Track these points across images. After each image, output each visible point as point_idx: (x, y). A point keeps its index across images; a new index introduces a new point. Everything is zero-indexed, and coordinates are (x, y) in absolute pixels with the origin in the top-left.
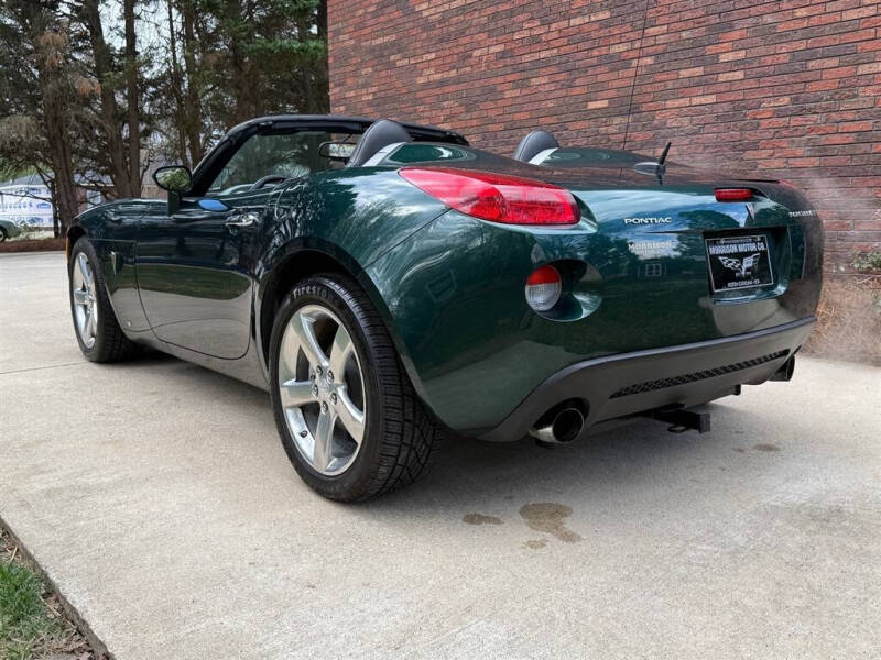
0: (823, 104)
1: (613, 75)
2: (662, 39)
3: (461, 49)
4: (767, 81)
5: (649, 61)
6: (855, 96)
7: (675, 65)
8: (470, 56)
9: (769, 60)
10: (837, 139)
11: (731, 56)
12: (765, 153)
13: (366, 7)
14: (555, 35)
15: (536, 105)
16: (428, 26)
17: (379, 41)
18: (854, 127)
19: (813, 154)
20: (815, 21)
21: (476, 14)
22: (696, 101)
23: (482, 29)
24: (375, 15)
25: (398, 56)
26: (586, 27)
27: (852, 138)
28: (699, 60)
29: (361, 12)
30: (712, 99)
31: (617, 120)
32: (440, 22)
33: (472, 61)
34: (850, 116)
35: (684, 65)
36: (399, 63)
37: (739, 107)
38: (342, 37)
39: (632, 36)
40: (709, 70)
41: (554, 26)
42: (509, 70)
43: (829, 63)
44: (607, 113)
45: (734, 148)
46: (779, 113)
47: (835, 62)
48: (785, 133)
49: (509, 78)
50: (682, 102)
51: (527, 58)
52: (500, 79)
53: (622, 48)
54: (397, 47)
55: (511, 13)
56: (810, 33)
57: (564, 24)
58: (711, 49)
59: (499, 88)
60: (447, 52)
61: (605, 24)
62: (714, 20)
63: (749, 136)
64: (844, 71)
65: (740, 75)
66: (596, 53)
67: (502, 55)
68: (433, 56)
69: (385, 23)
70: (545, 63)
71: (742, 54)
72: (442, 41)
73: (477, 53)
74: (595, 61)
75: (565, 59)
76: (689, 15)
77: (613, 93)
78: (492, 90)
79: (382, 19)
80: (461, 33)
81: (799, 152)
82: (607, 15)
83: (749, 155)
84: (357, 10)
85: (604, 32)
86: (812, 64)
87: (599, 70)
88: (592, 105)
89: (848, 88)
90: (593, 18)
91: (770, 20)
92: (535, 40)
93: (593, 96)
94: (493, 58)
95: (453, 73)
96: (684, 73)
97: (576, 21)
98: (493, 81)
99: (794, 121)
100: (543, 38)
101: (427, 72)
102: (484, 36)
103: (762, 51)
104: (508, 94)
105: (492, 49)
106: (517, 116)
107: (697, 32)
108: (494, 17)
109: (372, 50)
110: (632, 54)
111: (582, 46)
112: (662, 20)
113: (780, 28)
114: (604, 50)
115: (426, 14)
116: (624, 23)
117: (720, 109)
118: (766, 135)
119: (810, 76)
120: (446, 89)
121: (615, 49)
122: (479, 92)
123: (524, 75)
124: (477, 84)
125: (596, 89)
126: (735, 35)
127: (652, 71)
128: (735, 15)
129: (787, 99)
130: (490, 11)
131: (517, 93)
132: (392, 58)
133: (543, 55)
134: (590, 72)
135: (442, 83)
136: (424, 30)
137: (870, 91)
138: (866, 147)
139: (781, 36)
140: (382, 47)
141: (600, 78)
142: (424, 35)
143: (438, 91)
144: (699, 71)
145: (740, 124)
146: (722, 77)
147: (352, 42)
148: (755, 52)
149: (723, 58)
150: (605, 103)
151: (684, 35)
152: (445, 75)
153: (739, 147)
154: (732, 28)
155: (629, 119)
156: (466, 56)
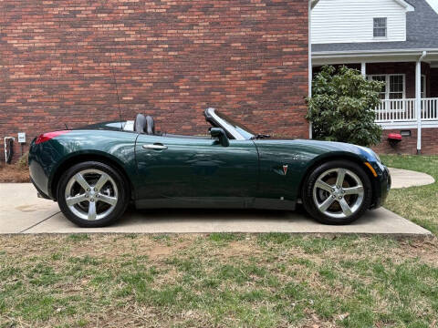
1: (135, 88)
2: (155, 78)
4: (197, 97)
5: (150, 84)
8: (50, 70)
11: (184, 87)
14: (102, 68)
15: (94, 96)
20: (212, 80)
21: (53, 52)
23: (57, 59)
30: (178, 101)
31: (137, 105)
32: (27, 51)
37: (188, 104)
39: (142, 74)
40: (176, 91)
41: (101, 64)
53: (138, 78)
55: (76, 55)
56: (211, 83)
57: (106, 64)
58: (176, 84)
61: (128, 68)
63: (193, 114)
65: (188, 94)
66: (125, 78)
67: (72, 72)
68: (22, 66)
70: (98, 78)
71: (188, 87)
73: (53, 69)
74: (125, 81)
75: (108, 78)
76: (166, 71)
77: (135, 95)
78: (66, 86)
80: (44, 59)
82: (129, 64)
83: (193, 120)
85: (128, 71)
86: (212, 93)
87: (127, 85)
88: (125, 98)
90: (122, 65)
92: (90, 69)
94: (65, 72)
95: (38, 76)
96: (166, 91)
97: (115, 64)
98: (66, 83)
100: (96, 68)
101: (18, 73)
102: (58, 62)
104: (76, 89)
105: (64, 69)
106: (82, 99)
107: (170, 77)
108: (64, 55)
110: (142, 81)
111: (118, 74)
112: (155, 71)
113: (201, 80)
114: (129, 78)
115: (14, 45)
116: (138, 69)
117: (182, 105)
119: (211, 96)
120: (33, 83)
121: (134, 78)
122: (56, 86)
123: (86, 82)
124: (54, 83)
125: (126, 93)
126: (184, 80)
127: (152, 88)
128: (184, 73)
130: (61, 51)
131: (81, 89)
133: (96, 75)
134: (123, 85)
135: (30, 80)
139: (201, 83)
141: (128, 88)
142: (15, 56)
143: (27, 83)
144: (172, 91)
145: (189, 110)
146: (181, 94)
148: (192, 87)
149: (181, 87)
150: (131, 98)
151: (165, 77)
152: (32, 76)
153: (189, 118)
154: (183, 78)
155: (143, 105)
156: (47, 69)
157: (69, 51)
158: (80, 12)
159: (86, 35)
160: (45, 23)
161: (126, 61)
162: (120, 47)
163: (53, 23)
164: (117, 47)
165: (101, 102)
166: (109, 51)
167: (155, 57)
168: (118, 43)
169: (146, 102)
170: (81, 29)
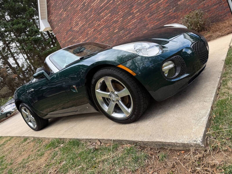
0: (155, 12)
1: (116, 24)
2: (122, 14)
3: (86, 33)
4: (144, 13)
5: (122, 19)
6: (160, 8)
7: (127, 17)
8: (88, 33)
9: (142, 9)
10: (161, 16)
11: (136, 11)
12: (150, 25)
13: (64, 34)
14: (102, 22)
15: (105, 36)
16: (77, 32)
17: (70, 39)
18: (162, 13)
19: (158, 21)
21: (86, 25)
22: (133, 22)
23: (88, 27)
24: (66, 35)
25: (74, 40)
26: (107, 18)
27: (163, 15)
28: (130, 14)
29: (63, 35)
30: (136, 20)
31: (121, 32)
32: (79, 30)
33: (89, 34)
34: (161, 12)
35: (128, 16)
36: (75, 41)
37: (141, 19)
38: (62, 42)
39: (116, 16)
40: (133, 15)
41: (101, 21)
42: (97, 32)
43: (153, 4)
44: (118, 32)
45: (144, 27)
46: (149, 17)
47: (154, 3)
48: (151, 20)
49: (97, 34)
50: (131, 23)
51: (99, 29)
52: (96, 35)
53: (116, 19)
54: (73, 38)
55: (92, 22)
57: (103, 19)
58: (131, 11)
59: (97, 37)
60: (84, 35)
61: (110, 16)
62: (130, 6)
63: (145, 23)
64: (156, 4)
65: (139, 13)
66: (111, 22)
67: (94, 30)
68: (81, 37)
69: (69, 35)
70: (103, 28)
71: (137, 10)
72: (81, 33)
73: (89, 32)
74: (112, 23)
75: (106, 26)
76: (125, 7)
77: (118, 28)
78: (96, 38)
79: (68, 35)
80: (85, 30)
81: (155, 22)
82: (110, 14)
83: (147, 27)
84: (62, 35)
86: (150, 6)
87: (113, 24)
88: (115, 32)
89: (158, 7)
90: (108, 16)
91: (139, 2)
92: (99, 25)
93: (115, 30)
94: (93, 32)
95: (87, 38)
96: (129, 18)
97: (105, 18)
98: (95, 36)
99: (152, 17)
100: (100, 24)
101: (81, 40)
102: (89, 29)
103: (140, 7)
104: (99, 37)
105: (92, 30)
106: (102, 40)
107: (128, 10)
108: (89, 24)
109: (69, 41)
110: (118, 19)
111: (108, 22)
112: (120, 10)
114: (112, 21)
115: (76, 30)
116: (114, 14)
117: (138, 21)
118: (148, 22)
119: (151, 8)
121: (114, 20)
122: (93, 39)
123: (100, 32)
124: (92, 38)
125: (114, 28)
126: (135, 7)
127: (123, 20)
128: (133, 3)
129: (149, 14)
130: (88, 24)
131: (100, 36)
132: (73, 41)
133: (102, 27)
134: (112, 26)
136: (77, 33)
137: (162, 6)
138: (166, 15)
139: (142, 3)
140: (70, 40)
141: (114, 26)
142: (78, 34)
144: (131, 16)
145: (143, 22)
146: (136, 15)
147: (64, 42)
148: (139, 8)
149: (134, 12)
150: (117, 30)
151: (126, 11)
152: (85, 39)
153: (145, 26)
154: (133, 6)
155: (123, 31)
156: (87, 34)
157: (90, 22)
158: (85, 3)
159: (91, 11)
160: (79, 15)
161: (109, 13)
162: (104, 8)
163: (80, 14)
164: (103, 9)
165: (109, 38)
166: (101, 13)
167: (117, 4)
168: (102, 7)
169: (123, 29)
170: (89, 10)
